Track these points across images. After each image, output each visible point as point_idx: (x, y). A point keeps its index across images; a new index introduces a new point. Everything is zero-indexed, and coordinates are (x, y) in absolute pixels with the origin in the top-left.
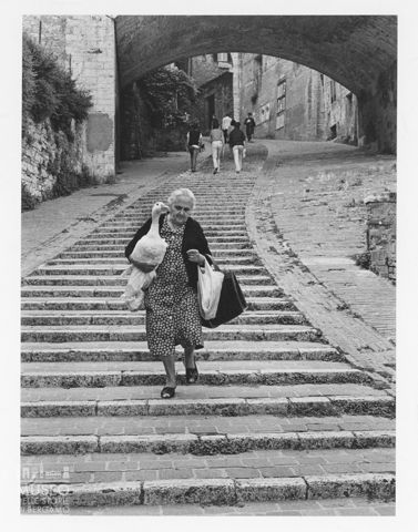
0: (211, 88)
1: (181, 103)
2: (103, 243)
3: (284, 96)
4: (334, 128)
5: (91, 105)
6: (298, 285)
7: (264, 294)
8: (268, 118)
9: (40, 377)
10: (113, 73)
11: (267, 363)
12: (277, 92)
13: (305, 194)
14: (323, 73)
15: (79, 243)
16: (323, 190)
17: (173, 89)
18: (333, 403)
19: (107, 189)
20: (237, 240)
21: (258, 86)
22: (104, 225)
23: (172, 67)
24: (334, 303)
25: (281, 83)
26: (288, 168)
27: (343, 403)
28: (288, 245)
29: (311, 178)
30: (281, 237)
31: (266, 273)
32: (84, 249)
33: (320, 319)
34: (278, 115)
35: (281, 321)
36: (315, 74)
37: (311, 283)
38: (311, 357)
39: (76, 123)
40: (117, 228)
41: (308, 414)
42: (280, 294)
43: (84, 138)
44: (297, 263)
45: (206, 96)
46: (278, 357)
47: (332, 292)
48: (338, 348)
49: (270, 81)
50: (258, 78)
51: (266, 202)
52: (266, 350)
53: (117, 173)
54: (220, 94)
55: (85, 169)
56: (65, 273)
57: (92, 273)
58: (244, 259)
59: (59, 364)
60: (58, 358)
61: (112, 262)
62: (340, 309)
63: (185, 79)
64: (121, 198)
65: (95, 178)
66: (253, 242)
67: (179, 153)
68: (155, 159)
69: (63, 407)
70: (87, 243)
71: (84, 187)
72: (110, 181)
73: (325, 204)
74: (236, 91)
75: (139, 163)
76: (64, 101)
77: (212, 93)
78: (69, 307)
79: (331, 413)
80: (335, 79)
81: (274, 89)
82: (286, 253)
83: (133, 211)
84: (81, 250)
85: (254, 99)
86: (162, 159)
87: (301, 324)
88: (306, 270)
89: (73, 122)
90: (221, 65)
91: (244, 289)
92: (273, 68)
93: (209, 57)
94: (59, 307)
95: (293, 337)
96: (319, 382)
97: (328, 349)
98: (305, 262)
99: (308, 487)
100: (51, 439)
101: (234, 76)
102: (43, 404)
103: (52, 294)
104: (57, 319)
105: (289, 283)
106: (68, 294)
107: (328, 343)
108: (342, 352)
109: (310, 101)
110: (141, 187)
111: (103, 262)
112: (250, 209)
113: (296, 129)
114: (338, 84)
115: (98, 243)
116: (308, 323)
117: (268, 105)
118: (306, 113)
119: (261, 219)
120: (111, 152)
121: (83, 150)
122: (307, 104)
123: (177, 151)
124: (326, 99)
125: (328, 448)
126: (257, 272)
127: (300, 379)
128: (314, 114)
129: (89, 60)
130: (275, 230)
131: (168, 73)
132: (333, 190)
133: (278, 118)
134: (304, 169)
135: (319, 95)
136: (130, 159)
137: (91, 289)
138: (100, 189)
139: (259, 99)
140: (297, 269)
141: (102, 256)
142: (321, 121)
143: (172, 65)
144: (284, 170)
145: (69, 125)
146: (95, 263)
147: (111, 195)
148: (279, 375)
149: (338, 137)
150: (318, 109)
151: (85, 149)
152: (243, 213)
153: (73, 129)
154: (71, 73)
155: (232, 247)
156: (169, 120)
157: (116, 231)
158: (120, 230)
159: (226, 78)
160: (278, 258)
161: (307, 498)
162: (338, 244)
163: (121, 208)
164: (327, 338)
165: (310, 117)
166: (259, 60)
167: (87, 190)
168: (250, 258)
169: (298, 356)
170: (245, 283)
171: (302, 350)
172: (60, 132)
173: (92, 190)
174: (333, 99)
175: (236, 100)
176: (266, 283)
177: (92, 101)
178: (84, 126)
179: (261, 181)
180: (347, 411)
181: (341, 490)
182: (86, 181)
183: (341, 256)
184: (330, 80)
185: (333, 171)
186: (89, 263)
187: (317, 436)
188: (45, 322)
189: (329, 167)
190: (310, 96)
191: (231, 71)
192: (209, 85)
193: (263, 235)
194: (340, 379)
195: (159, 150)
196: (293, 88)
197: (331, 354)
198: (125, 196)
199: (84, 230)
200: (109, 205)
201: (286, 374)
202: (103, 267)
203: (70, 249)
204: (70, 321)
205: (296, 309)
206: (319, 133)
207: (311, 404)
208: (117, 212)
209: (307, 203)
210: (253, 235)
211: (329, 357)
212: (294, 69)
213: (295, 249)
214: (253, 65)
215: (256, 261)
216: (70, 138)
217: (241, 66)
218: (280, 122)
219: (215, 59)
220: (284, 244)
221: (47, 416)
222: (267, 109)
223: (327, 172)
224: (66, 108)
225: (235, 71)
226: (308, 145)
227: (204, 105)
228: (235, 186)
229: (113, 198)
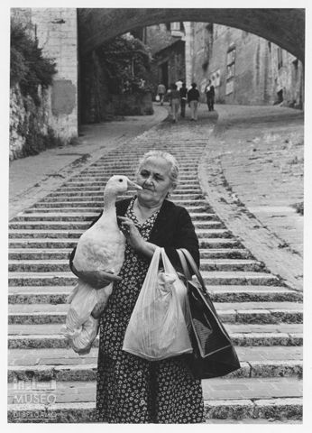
0: (165, 56)
1: (137, 70)
2: (72, 195)
3: (233, 63)
4: (280, 93)
5: (56, 72)
6: (244, 228)
7: (216, 236)
8: (218, 84)
9: (32, 296)
10: (75, 42)
11: (219, 287)
12: (226, 61)
13: (252, 152)
14: (270, 40)
15: (51, 195)
16: (269, 150)
17: (130, 57)
18: (272, 314)
19: (72, 149)
20: (191, 193)
21: (209, 53)
22: (71, 180)
23: (129, 36)
24: (276, 243)
25: (230, 50)
26: (237, 131)
27: (280, 315)
28: (236, 196)
29: (257, 139)
30: (230, 190)
31: (217, 219)
32: (56, 200)
33: (262, 254)
34: (228, 81)
35: (230, 256)
36: (263, 42)
37: (257, 227)
38: (255, 283)
39: (43, 89)
40: (83, 183)
41: (251, 322)
42: (229, 236)
43: (49, 103)
44: (244, 211)
45: (160, 63)
46: (228, 282)
47: (275, 234)
48: (278, 276)
49: (220, 48)
50: (209, 46)
51: (218, 160)
52: (217, 277)
53: (80, 135)
54: (173, 62)
55: (50, 131)
56: (42, 219)
57: (65, 219)
58: (198, 208)
59: (46, 288)
60: (45, 283)
61: (82, 211)
62: (281, 247)
63: (140, 47)
64: (85, 158)
65: (59, 139)
66: (205, 194)
67: (135, 117)
68: (113, 123)
69: (55, 316)
70: (58, 195)
71: (50, 147)
72: (73, 142)
73: (271, 161)
74: (188, 58)
75: (98, 127)
76: (32, 68)
77: (165, 61)
78: (48, 245)
79: (270, 322)
80: (282, 46)
81: (224, 56)
82: (235, 202)
83: (96, 169)
84: (53, 201)
85: (205, 66)
86: (121, 123)
87: (248, 258)
88: (252, 216)
89: (40, 88)
90: (173, 33)
91: (197, 232)
92: (223, 36)
93: (163, 27)
94: (39, 246)
95: (240, 268)
96: (262, 300)
97: (270, 276)
98: (251, 210)
99: (251, 368)
100: (48, 337)
101: (187, 44)
102: (37, 314)
103: (32, 236)
104: (40, 255)
105: (237, 227)
106: (47, 236)
107: (269, 272)
108: (281, 279)
109: (258, 68)
110: (102, 147)
111: (74, 211)
112: (202, 167)
113: (246, 94)
114: (284, 52)
115: (67, 195)
116: (253, 258)
117: (219, 72)
118: (254, 79)
119: (213, 175)
120: (74, 116)
121: (48, 113)
122: (255, 71)
123: (132, 115)
124: (273, 66)
125: (268, 345)
126: (209, 218)
127: (246, 298)
128: (262, 80)
129: (54, 30)
130: (225, 184)
131: (125, 41)
132: (277, 149)
133: (228, 84)
134: (251, 131)
135: (267, 62)
136: (90, 123)
137: (67, 232)
138: (65, 150)
139: (210, 66)
140: (244, 216)
141: (72, 206)
142: (269, 86)
143: (128, 34)
144: (234, 131)
145: (36, 91)
146: (67, 211)
147: (76, 154)
148: (229, 295)
149: (285, 102)
150: (266, 75)
151: (51, 113)
152: (196, 170)
153: (39, 95)
154: (37, 42)
155: (187, 198)
156: (125, 86)
157: (82, 185)
158: (86, 185)
159: (179, 46)
160: (227, 206)
161: (250, 376)
162: (283, 195)
163: (85, 166)
164: (269, 268)
165: (258, 83)
166: (210, 29)
167: (53, 150)
168: (203, 207)
169: (244, 282)
170: (199, 227)
171: (247, 277)
172: (28, 97)
173: (58, 151)
174: (280, 66)
175: (188, 67)
176: (218, 227)
177: (56, 68)
178: (49, 91)
179: (212, 142)
180: (284, 321)
181: (278, 371)
182: (51, 142)
183: (284, 205)
184: (277, 47)
185: (279, 133)
186: (61, 211)
187: (258, 336)
188: (30, 257)
189: (272, 130)
190: (258, 63)
191: (183, 39)
192: (162, 53)
193: (214, 188)
194: (279, 298)
195: (116, 114)
196: (243, 55)
197: (273, 280)
198: (88, 155)
199: (53, 185)
200: (73, 163)
201: (234, 294)
202: (74, 215)
203: (43, 200)
204: (50, 256)
205: (243, 247)
206: (267, 98)
207: (255, 315)
208: (82, 169)
209: (254, 161)
210: (205, 188)
211: (270, 282)
212: (243, 38)
213: (242, 200)
214: (204, 33)
215: (208, 209)
216: (37, 103)
217: (193, 34)
218: (230, 87)
219: (168, 28)
220: (233, 195)
221: (41, 323)
222: (218, 75)
223: (273, 133)
224: (33, 74)
225: (187, 39)
226: (255, 109)
227: (157, 71)
228: (188, 146)
229: (78, 157)
